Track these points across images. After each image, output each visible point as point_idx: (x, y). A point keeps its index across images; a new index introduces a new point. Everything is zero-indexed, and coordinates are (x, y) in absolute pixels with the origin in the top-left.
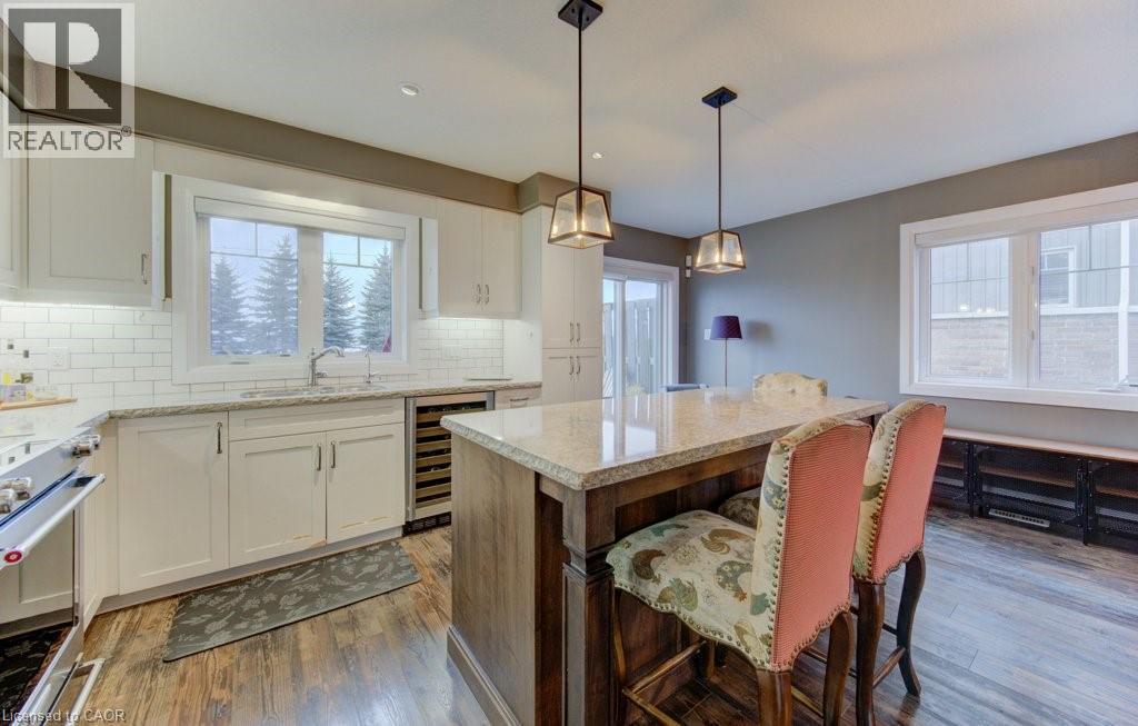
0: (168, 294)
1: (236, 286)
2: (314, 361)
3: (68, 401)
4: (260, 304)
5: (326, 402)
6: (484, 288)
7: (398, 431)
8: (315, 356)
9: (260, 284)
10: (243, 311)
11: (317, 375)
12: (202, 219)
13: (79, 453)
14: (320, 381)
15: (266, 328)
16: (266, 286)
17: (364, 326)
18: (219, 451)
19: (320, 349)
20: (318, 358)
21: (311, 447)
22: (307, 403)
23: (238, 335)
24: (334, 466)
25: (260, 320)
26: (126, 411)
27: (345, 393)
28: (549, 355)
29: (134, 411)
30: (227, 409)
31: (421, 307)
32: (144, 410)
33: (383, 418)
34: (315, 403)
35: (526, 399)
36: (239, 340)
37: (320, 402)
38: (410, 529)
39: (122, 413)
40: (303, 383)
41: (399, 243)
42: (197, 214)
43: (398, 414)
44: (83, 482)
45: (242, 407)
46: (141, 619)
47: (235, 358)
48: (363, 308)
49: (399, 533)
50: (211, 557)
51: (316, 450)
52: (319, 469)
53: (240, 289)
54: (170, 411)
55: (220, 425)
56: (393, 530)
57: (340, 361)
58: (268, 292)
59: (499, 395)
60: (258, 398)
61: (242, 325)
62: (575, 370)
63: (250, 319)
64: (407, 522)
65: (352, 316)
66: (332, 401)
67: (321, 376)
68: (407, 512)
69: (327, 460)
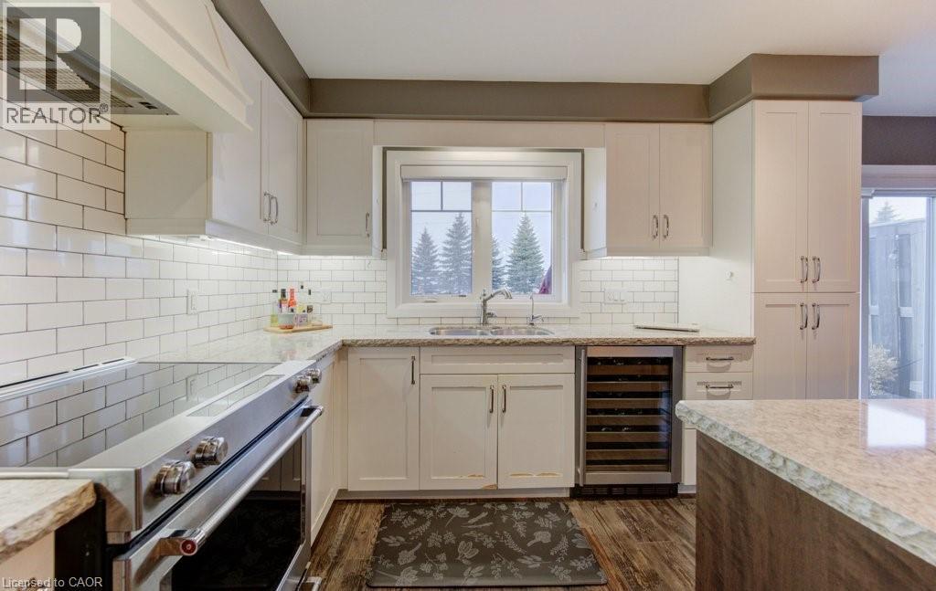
0: (384, 247)
1: (434, 247)
2: (485, 301)
3: (327, 328)
4: (445, 259)
5: (498, 345)
6: (662, 221)
7: (569, 382)
8: (485, 297)
9: (445, 245)
10: (437, 264)
11: (487, 315)
12: (406, 184)
13: (301, 388)
14: (491, 320)
15: (449, 274)
16: (448, 247)
17: (510, 272)
18: (413, 382)
19: (490, 291)
20: (489, 299)
21: (484, 388)
22: (481, 344)
23: (433, 280)
24: (504, 411)
25: (445, 270)
26: (352, 341)
27: (513, 337)
28: (765, 302)
29: (357, 341)
30: (419, 345)
31: (582, 247)
32: (363, 340)
33: (552, 366)
34: (488, 345)
35: (731, 359)
36: (433, 283)
37: (494, 344)
38: (579, 493)
39: (349, 342)
40: (475, 321)
41: (559, 184)
42: (402, 180)
43: (569, 364)
44: (307, 412)
45: (430, 344)
46: (359, 517)
47: (427, 297)
48: (509, 259)
49: (567, 494)
50: (407, 475)
51: (489, 392)
52: (492, 411)
53: (434, 250)
54: (379, 343)
55: (413, 358)
56: (561, 489)
57: (509, 302)
58: (450, 250)
59: (689, 352)
60: (443, 337)
61: (436, 273)
62: (810, 322)
63: (441, 269)
64: (577, 485)
65: (502, 265)
66: (504, 344)
67: (491, 315)
68: (577, 475)
69: (498, 402)
